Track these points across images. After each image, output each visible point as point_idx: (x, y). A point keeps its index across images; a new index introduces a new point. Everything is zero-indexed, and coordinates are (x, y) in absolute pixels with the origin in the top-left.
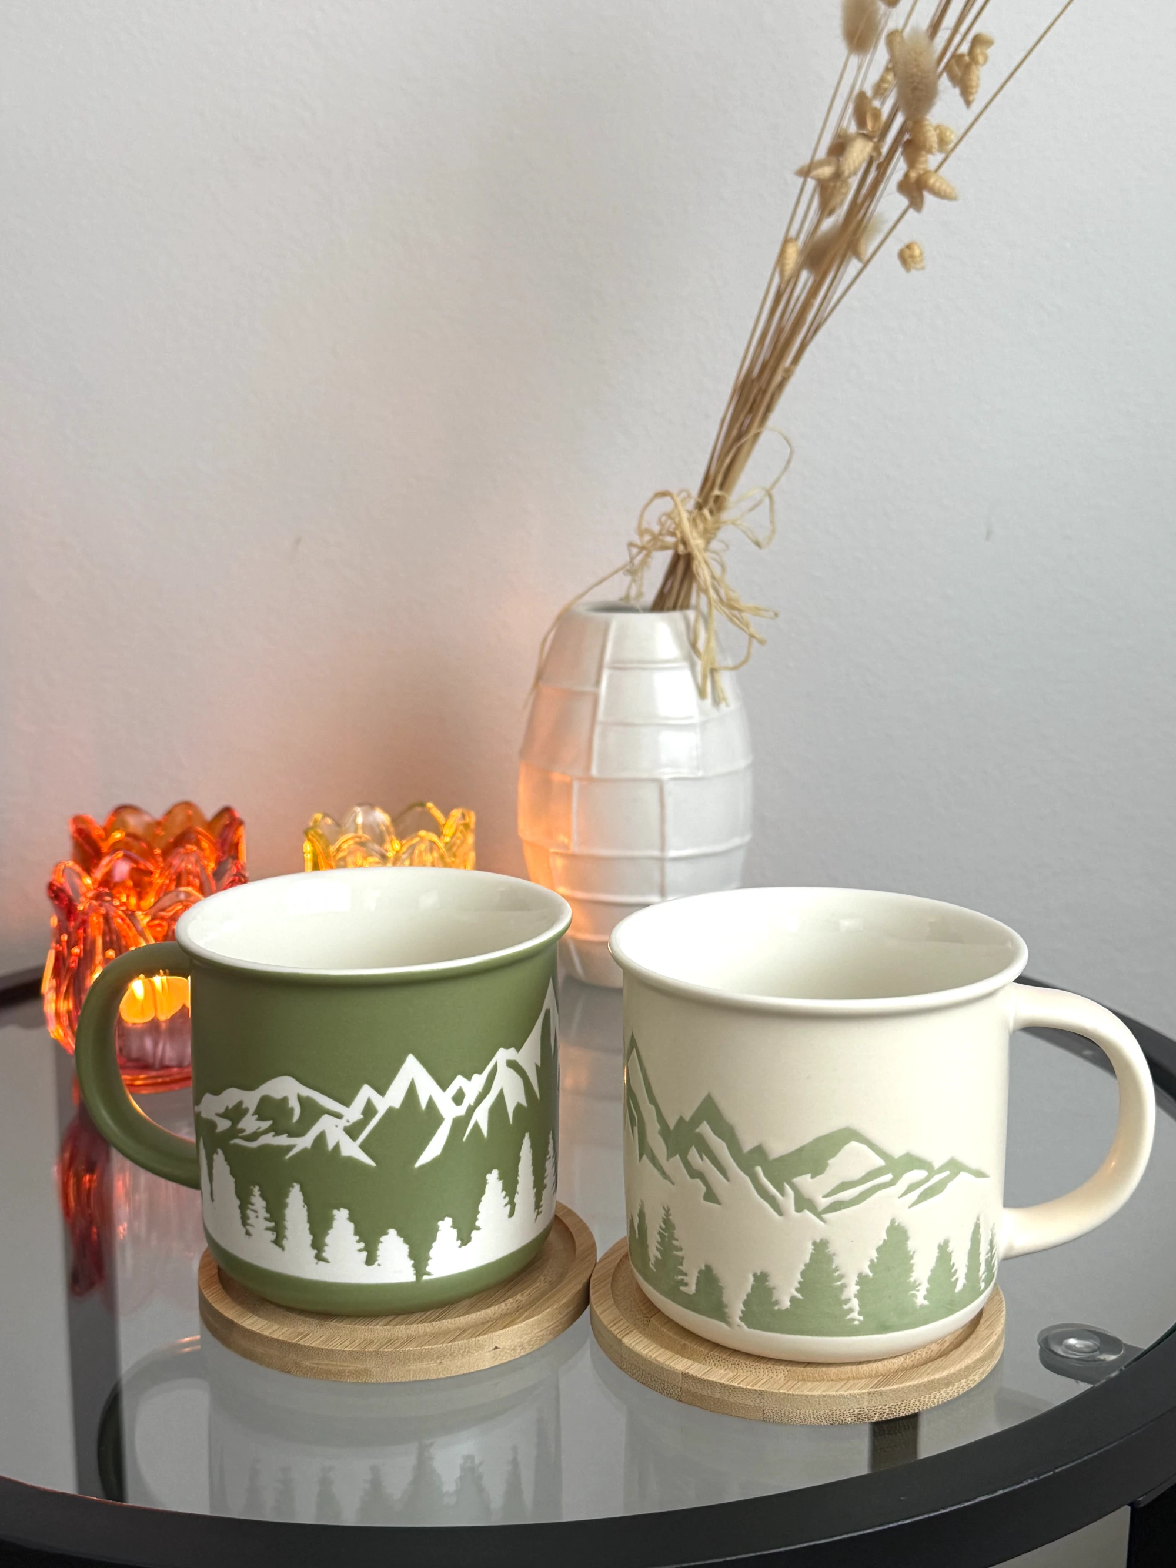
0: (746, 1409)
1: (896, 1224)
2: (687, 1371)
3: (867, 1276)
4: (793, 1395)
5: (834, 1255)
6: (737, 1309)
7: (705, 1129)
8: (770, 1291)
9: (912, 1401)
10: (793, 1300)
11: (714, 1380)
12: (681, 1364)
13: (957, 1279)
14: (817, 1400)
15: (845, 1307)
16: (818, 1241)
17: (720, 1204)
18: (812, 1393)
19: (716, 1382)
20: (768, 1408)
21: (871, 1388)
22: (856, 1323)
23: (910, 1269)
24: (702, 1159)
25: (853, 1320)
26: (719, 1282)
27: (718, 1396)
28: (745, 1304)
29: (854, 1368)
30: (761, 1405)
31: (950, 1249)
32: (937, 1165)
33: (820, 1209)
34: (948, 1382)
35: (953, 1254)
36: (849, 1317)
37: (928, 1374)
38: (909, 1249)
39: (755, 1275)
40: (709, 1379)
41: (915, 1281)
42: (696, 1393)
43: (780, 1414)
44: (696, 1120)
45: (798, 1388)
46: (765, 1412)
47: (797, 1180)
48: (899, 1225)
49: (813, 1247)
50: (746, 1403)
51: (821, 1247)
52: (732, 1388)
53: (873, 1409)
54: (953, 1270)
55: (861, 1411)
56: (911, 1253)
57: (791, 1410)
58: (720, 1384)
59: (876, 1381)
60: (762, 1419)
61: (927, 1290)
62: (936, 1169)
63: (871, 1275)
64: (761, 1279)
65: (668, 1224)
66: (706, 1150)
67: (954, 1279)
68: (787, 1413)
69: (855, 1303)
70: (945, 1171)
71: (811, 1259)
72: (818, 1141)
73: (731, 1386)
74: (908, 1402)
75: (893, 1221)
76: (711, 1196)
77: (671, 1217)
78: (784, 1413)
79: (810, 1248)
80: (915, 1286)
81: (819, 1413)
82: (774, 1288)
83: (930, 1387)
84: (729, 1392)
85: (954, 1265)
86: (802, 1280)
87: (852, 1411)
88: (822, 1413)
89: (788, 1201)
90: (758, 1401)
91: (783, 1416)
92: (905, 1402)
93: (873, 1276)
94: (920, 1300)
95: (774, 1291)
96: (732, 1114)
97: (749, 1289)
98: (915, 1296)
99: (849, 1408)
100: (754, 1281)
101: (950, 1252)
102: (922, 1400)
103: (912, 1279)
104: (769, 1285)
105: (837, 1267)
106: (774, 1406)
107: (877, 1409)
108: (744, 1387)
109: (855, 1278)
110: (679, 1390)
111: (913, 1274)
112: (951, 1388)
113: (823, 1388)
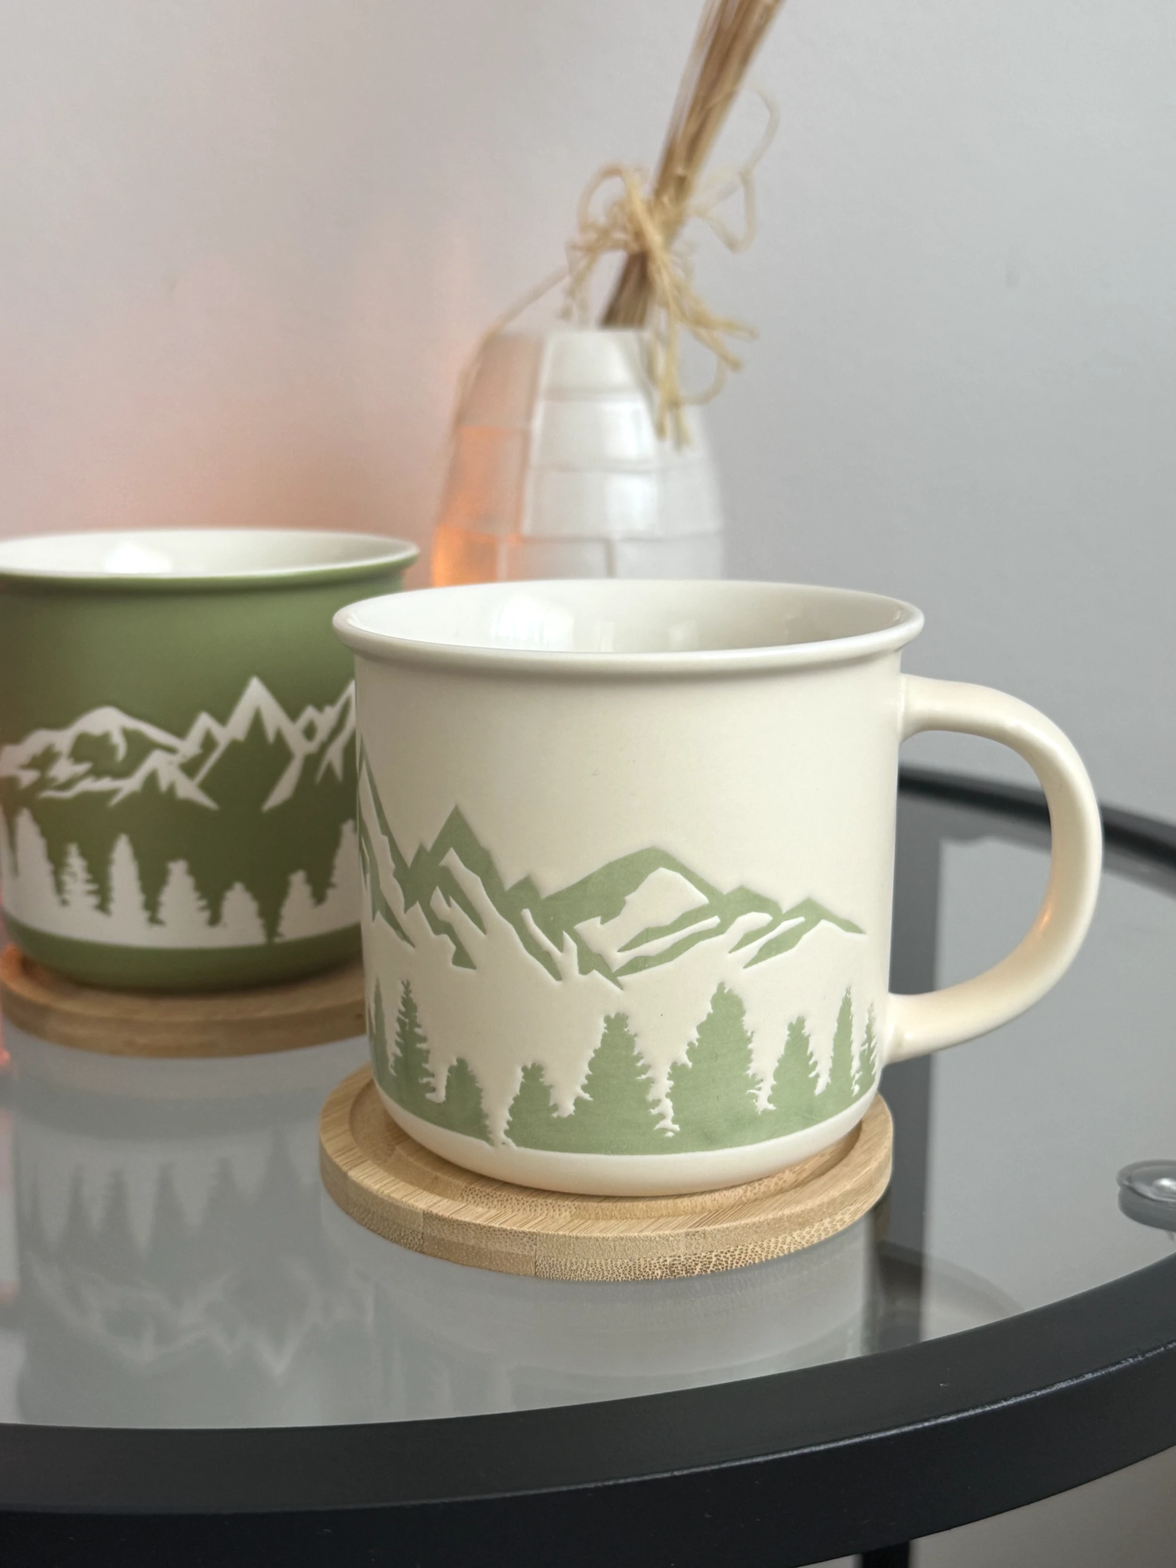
0: (512, 1261)
1: (726, 991)
2: (430, 1209)
3: (684, 1066)
4: (577, 1238)
5: (636, 1035)
6: (501, 1119)
7: (452, 859)
8: (545, 1091)
9: (751, 1247)
10: (578, 1102)
11: (467, 1220)
12: (423, 1201)
13: (817, 1076)
14: (612, 1244)
15: (654, 1112)
16: (613, 1016)
17: (473, 967)
18: (604, 1235)
19: (469, 1223)
20: (541, 1258)
21: (691, 1227)
22: (670, 1134)
23: (747, 1058)
24: (449, 904)
25: (665, 1130)
26: (478, 1082)
27: (472, 1242)
28: (512, 1111)
29: (670, 1202)
30: (533, 1253)
31: (806, 1031)
32: (786, 906)
33: (615, 968)
34: (803, 1221)
35: (810, 1038)
36: (658, 1126)
37: (775, 1209)
38: (745, 1028)
39: (524, 1069)
40: (460, 1219)
41: (754, 1075)
42: (443, 1239)
43: (558, 1266)
44: (440, 848)
45: (586, 1229)
46: (538, 1264)
47: (580, 927)
48: (730, 991)
49: (605, 1025)
50: (512, 1251)
51: (617, 1024)
52: (491, 1230)
53: (693, 1258)
54: (811, 1062)
55: (675, 1260)
56: (749, 1034)
57: (574, 1260)
58: (475, 1225)
59: (698, 1219)
60: (533, 1273)
61: (773, 1088)
62: (784, 911)
63: (690, 1064)
64: (533, 1073)
65: (409, 1006)
66: (454, 891)
67: (813, 1074)
68: (568, 1265)
69: (667, 1105)
70: (797, 917)
71: (604, 1041)
72: (610, 868)
73: (490, 1227)
74: (744, 1248)
75: (721, 986)
76: (462, 958)
77: (411, 995)
78: (566, 1265)
79: (601, 1026)
80: (755, 1082)
81: (614, 1263)
82: (551, 1086)
83: (777, 1226)
84: (487, 1237)
85: (812, 1054)
86: (591, 1073)
87: (661, 1260)
88: (619, 1263)
89: (569, 958)
90: (528, 1248)
91: (563, 1268)
92: (740, 1247)
93: (693, 1066)
94: (763, 1103)
95: (551, 1090)
96: (487, 835)
97: (517, 1089)
98: (756, 1097)
99: (659, 1255)
100: (524, 1077)
101: (806, 1034)
102: (765, 1245)
103: (750, 1072)
104: (543, 1082)
105: (639, 1053)
106: (551, 1255)
107: (699, 1257)
108: (508, 1228)
109: (667, 1069)
110: (420, 1237)
111: (752, 1065)
112: (807, 1229)
113: (622, 1228)
